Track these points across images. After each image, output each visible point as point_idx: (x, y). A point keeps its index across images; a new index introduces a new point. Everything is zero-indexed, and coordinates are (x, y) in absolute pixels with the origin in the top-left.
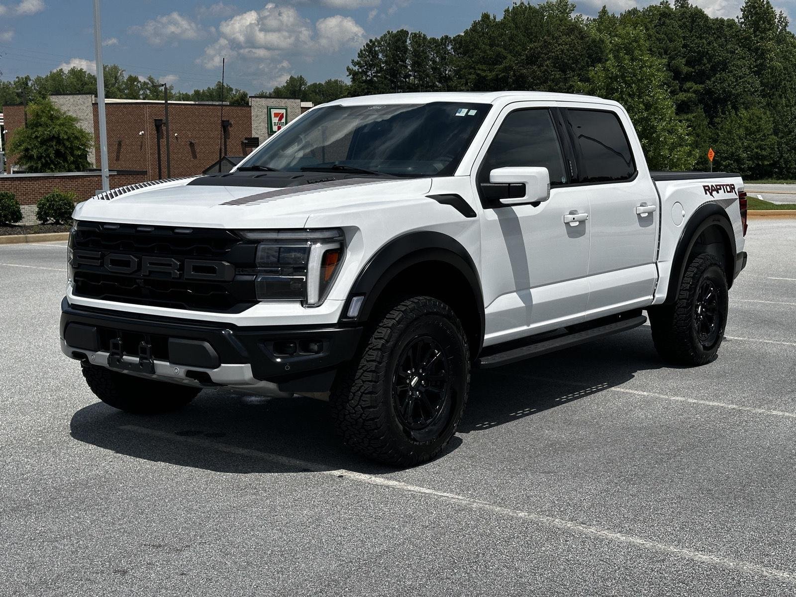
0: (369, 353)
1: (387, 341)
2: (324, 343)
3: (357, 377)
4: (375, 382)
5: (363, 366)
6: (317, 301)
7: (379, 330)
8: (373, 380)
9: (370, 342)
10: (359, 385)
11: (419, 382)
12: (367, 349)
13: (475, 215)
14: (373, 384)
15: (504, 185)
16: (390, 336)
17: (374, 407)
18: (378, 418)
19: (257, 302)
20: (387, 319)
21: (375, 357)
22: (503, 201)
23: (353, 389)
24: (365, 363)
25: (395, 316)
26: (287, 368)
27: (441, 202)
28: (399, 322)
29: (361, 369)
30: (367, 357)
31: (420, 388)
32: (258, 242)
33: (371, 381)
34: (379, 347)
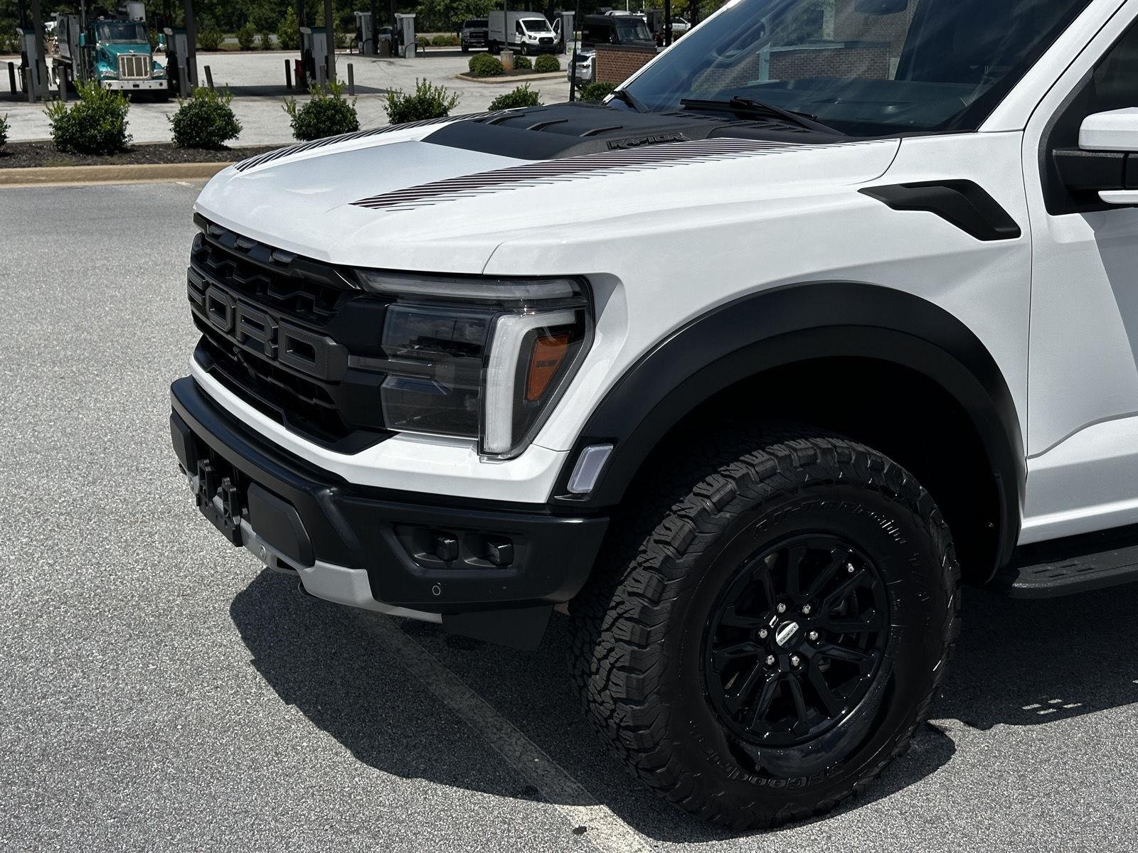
0: (634, 574)
1: (681, 553)
2: (515, 546)
3: (605, 626)
4: (639, 646)
5: (618, 604)
6: (509, 445)
7: (666, 522)
8: (633, 640)
9: (642, 548)
10: (609, 646)
11: (799, 637)
12: (633, 564)
13: (1017, 233)
14: (633, 651)
15: (1109, 155)
16: (691, 538)
17: (637, 703)
18: (648, 727)
19: (391, 435)
20: (696, 494)
21: (642, 586)
22: (1106, 195)
23: (600, 651)
24: (625, 596)
25: (711, 491)
26: (437, 591)
27: (896, 205)
28: (719, 507)
29: (614, 608)
30: (629, 585)
31: (801, 649)
32: (392, 297)
33: (629, 643)
34: (657, 564)
